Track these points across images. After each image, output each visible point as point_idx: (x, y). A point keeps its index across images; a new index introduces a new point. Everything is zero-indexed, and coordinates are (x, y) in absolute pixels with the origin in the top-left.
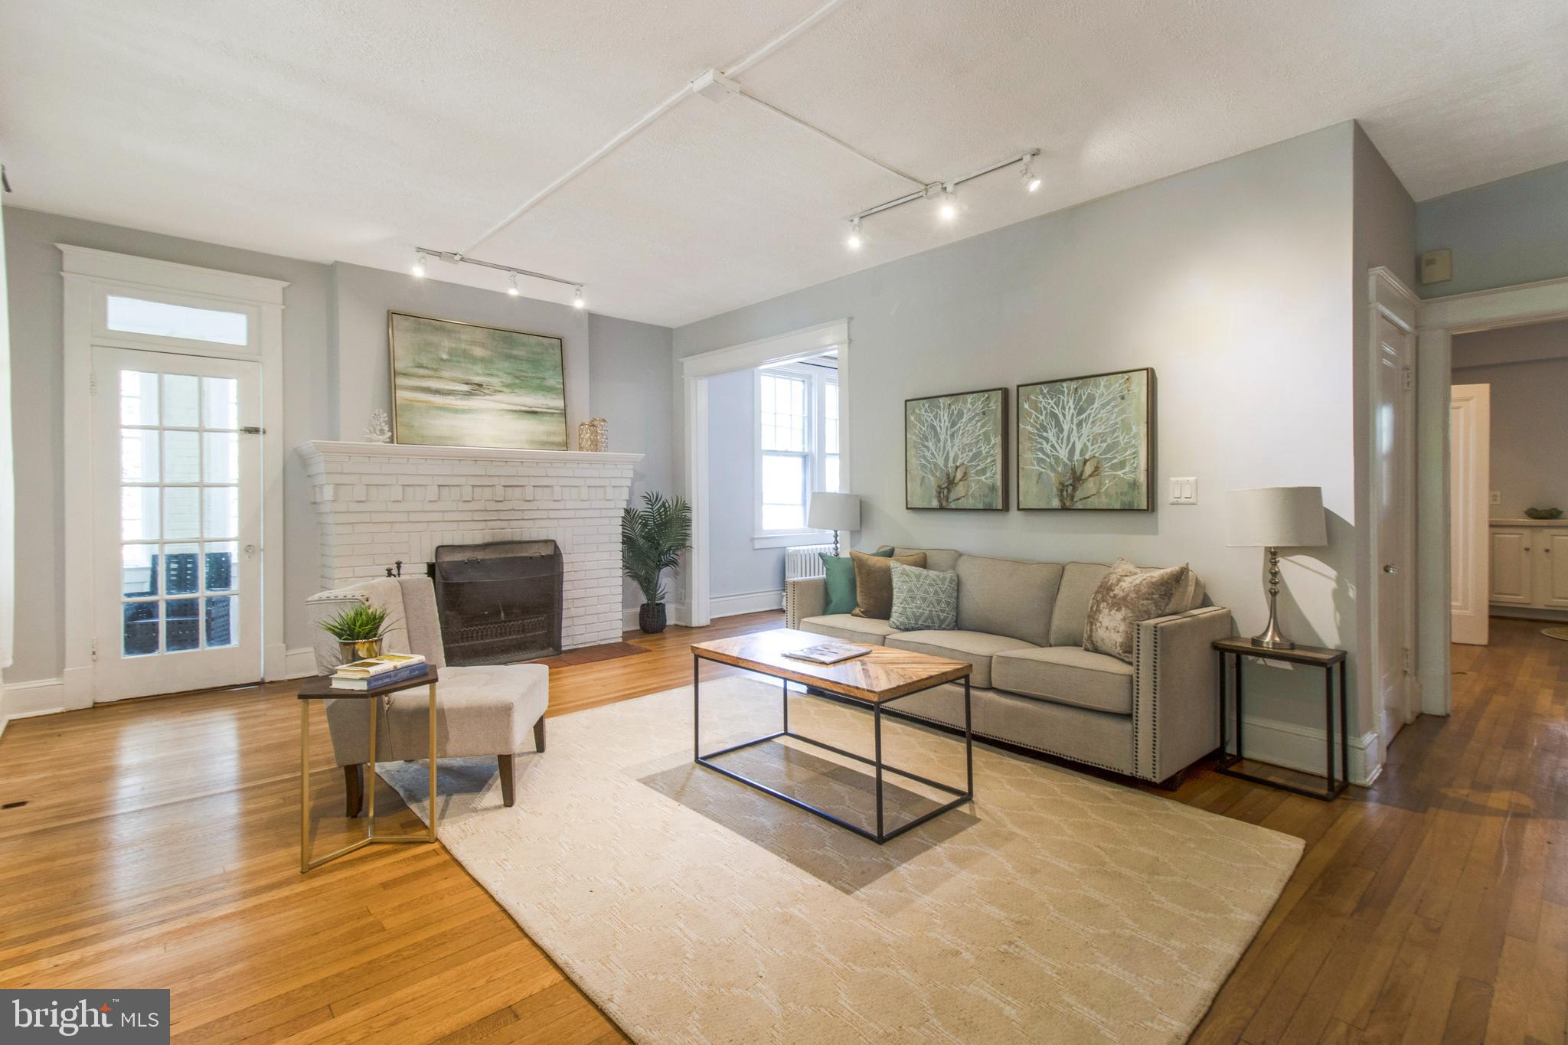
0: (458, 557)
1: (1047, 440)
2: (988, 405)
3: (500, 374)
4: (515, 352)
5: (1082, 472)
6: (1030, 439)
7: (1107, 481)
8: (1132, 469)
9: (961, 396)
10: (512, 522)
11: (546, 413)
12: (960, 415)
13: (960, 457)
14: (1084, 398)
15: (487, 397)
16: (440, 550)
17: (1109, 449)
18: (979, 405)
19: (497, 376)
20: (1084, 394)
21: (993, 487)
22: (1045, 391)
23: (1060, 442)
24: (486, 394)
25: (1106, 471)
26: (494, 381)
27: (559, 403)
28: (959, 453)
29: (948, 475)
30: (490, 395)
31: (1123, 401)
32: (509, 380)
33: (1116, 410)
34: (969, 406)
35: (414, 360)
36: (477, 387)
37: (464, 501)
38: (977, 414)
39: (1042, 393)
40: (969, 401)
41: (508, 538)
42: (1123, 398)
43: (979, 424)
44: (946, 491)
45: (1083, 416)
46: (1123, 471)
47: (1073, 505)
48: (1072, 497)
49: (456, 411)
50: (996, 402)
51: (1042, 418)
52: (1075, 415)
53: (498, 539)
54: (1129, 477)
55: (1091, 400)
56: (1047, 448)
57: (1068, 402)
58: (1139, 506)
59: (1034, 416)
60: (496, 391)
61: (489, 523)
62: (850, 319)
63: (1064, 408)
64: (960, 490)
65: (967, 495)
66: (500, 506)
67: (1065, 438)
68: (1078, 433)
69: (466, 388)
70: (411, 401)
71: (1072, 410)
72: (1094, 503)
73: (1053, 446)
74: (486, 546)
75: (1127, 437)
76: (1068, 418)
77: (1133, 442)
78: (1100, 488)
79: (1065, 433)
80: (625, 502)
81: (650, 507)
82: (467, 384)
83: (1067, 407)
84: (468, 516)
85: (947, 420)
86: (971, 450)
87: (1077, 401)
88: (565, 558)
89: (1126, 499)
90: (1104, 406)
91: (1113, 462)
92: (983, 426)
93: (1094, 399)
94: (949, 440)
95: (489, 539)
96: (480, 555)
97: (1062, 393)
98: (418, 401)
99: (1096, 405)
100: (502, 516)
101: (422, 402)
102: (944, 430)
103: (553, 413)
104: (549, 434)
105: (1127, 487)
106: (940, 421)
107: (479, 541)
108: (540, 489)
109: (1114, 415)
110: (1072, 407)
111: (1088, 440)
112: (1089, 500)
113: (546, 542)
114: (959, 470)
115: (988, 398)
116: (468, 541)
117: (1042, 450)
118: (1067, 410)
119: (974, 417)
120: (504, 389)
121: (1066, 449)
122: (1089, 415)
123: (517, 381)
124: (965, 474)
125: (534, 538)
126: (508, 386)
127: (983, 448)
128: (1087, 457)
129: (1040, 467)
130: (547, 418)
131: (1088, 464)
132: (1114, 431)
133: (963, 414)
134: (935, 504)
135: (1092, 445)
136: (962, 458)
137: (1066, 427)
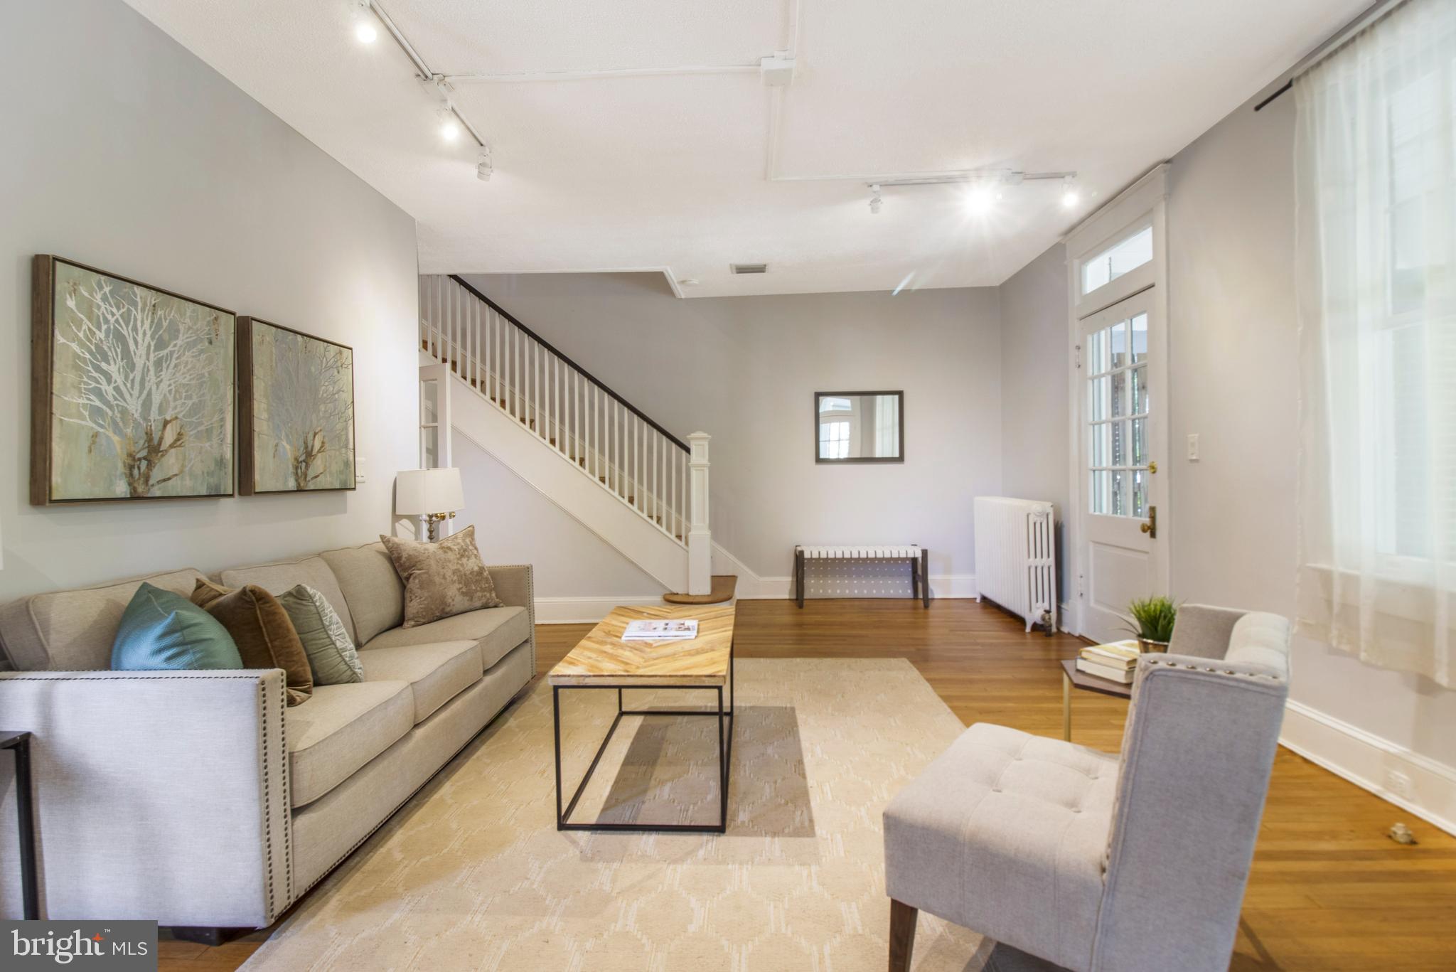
13: (172, 404)
21: (222, 460)
28: (171, 398)
29: (149, 435)
44: (144, 464)
64: (169, 463)
65: (182, 472)
114: (169, 427)
124: (180, 436)
134: (121, 489)
136: (175, 408)
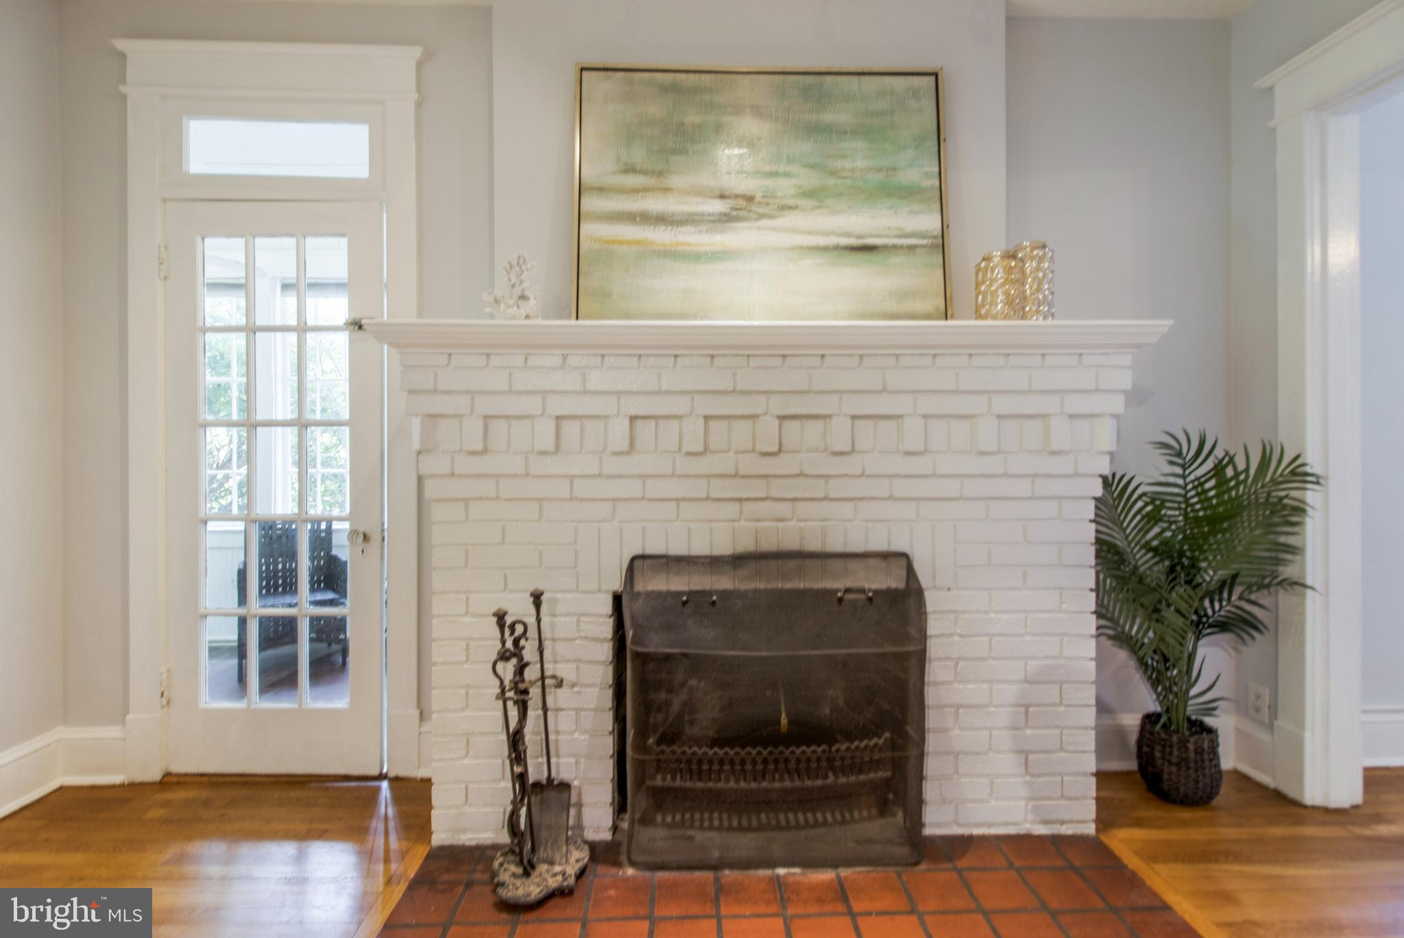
0: (679, 583)
3: (794, 169)
4: (828, 117)
10: (799, 505)
11: (895, 247)
15: (765, 223)
16: (637, 563)
19: (787, 175)
24: (762, 216)
26: (784, 187)
27: (930, 222)
30: (770, 217)
32: (809, 179)
35: (618, 159)
36: (742, 203)
37: (689, 454)
41: (791, 544)
49: (696, 257)
53: (767, 545)
60: (783, 208)
61: (748, 506)
66: (768, 466)
69: (718, 206)
70: (608, 242)
74: (738, 560)
80: (1107, 459)
81: (1179, 470)
82: (722, 197)
84: (698, 489)
95: (745, 544)
96: (723, 582)
98: (621, 243)
100: (778, 488)
101: (629, 243)
103: (913, 248)
104: (903, 295)
107: (724, 548)
108: (870, 423)
113: (886, 556)
116: (700, 548)
120: (803, 202)
123: (831, 181)
125: (857, 546)
126: (810, 194)
130: (897, 259)
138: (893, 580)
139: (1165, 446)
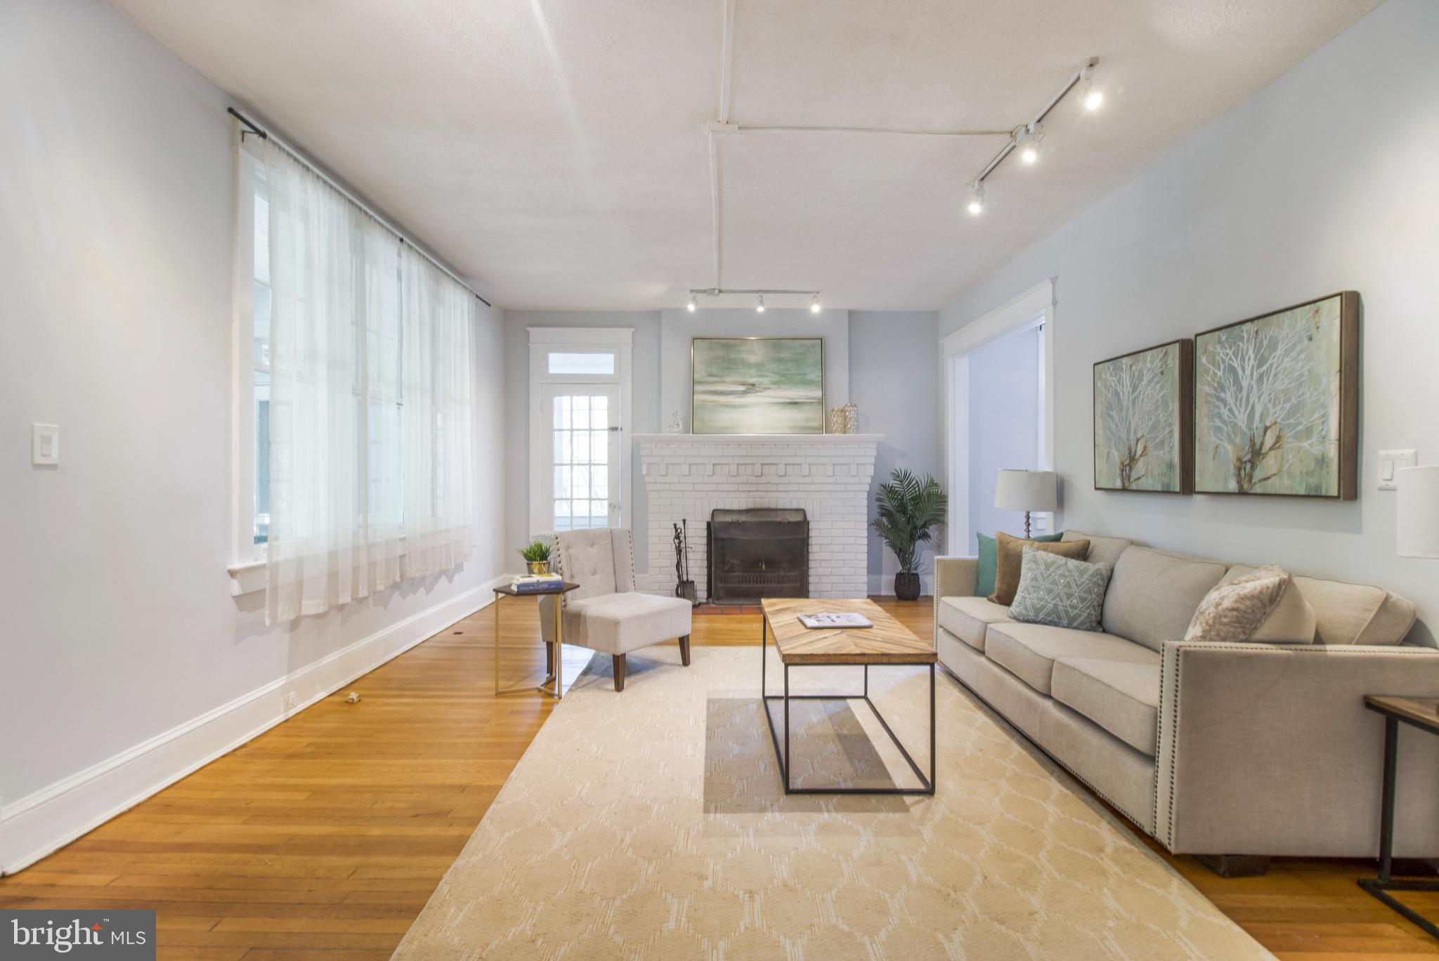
0: (728, 519)
1: (1224, 402)
2: (1166, 362)
3: (769, 374)
4: (782, 355)
5: (1262, 443)
6: (1208, 402)
7: (1290, 457)
8: (1320, 439)
9: (1142, 354)
10: (769, 493)
11: (805, 403)
12: (1141, 378)
14: (1265, 343)
15: (758, 394)
16: (715, 513)
17: (1293, 412)
18: (1157, 363)
19: (767, 376)
20: (1266, 337)
22: (1224, 339)
23: (1238, 404)
24: (757, 392)
25: (1289, 443)
26: (765, 380)
27: (818, 393)
30: (761, 392)
31: (1312, 342)
32: (776, 378)
33: (1302, 356)
34: (1148, 365)
35: (707, 371)
36: (751, 387)
37: (732, 476)
38: (1156, 374)
39: (1220, 338)
40: (1149, 358)
41: (766, 505)
42: (1311, 339)
43: (1158, 386)
45: (1264, 368)
46: (1310, 442)
47: (1252, 487)
48: (1251, 478)
49: (734, 407)
50: (1173, 358)
51: (1220, 374)
52: (1255, 368)
53: (758, 506)
54: (1316, 450)
55: (1273, 346)
56: (1225, 412)
57: (1248, 350)
58: (1327, 490)
59: (1211, 372)
60: (765, 389)
61: (751, 493)
62: (1054, 280)
63: (1243, 359)
66: (757, 480)
67: (1244, 399)
68: (1259, 391)
69: (742, 388)
70: (703, 402)
71: (1252, 361)
72: (1275, 486)
73: (1231, 410)
74: (748, 511)
75: (1315, 393)
76: (1248, 371)
77: (1322, 399)
78: (1281, 466)
79: (1245, 392)
80: (870, 478)
81: (899, 483)
82: (743, 385)
83: (1247, 359)
84: (735, 487)
85: (1129, 384)
86: (1150, 419)
87: (1257, 349)
88: (812, 526)
89: (1312, 481)
90: (1287, 352)
91: (1299, 428)
92: (1162, 388)
93: (1277, 343)
94: (1131, 407)
95: (751, 506)
96: (743, 518)
97: (1242, 338)
98: (708, 402)
99: (1279, 352)
100: (761, 488)
101: (711, 402)
102: (1126, 395)
103: (811, 403)
104: (808, 420)
105: (1313, 463)
106: (1123, 386)
107: (743, 507)
108: (792, 466)
109: (1300, 363)
110: (1252, 356)
111: (1270, 400)
112: (1270, 481)
113: (797, 510)
115: (1166, 353)
116: (736, 507)
117: (1219, 416)
118: (1246, 362)
119: (1153, 378)
120: (773, 386)
121: (1245, 412)
122: (1271, 365)
123: (782, 379)
125: (787, 506)
126: (775, 383)
127: (1161, 416)
128: (1268, 424)
129: (1217, 437)
130: (806, 407)
131: (1269, 432)
132: (1300, 385)
133: (1143, 375)
135: (1274, 406)
137: (1245, 384)
138: (799, 518)
139: (893, 474)
